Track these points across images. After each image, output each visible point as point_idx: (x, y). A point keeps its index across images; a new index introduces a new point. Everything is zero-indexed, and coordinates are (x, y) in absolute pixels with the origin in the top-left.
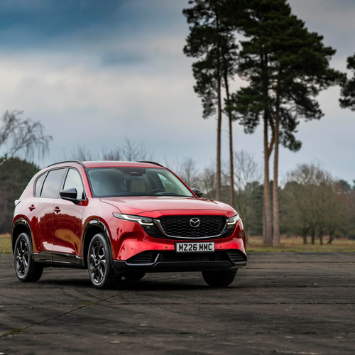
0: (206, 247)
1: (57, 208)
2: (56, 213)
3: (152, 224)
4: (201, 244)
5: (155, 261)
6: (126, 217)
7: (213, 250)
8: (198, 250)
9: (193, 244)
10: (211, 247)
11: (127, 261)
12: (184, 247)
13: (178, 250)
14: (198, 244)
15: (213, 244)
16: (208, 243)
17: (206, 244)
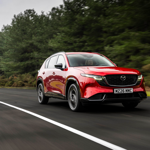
0: (129, 91)
1: (54, 72)
2: (53, 75)
3: (101, 79)
4: (126, 89)
5: (103, 98)
6: (87, 76)
7: (132, 92)
8: (125, 92)
9: (122, 89)
10: (131, 91)
11: (89, 98)
12: (118, 91)
13: (115, 93)
14: (125, 89)
15: (132, 89)
16: (130, 89)
17: (129, 89)
